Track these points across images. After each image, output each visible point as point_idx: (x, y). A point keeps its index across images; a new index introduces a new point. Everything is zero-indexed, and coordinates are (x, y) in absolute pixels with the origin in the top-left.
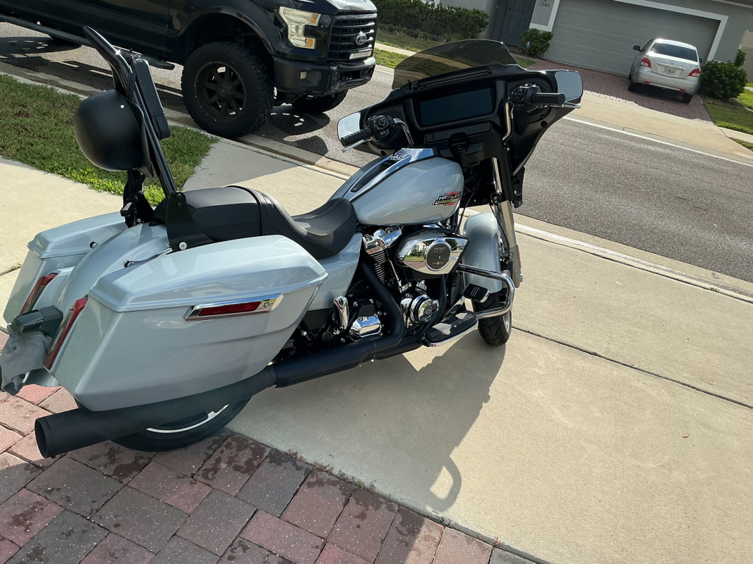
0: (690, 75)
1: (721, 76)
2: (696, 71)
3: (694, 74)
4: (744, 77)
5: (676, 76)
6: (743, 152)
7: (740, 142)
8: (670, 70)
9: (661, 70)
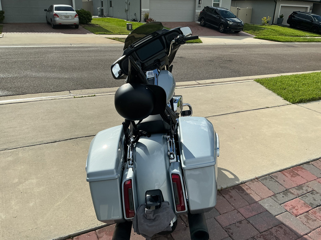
0: (75, 17)
1: (82, 15)
2: (76, 15)
3: (76, 16)
4: (90, 14)
5: (70, 19)
6: (114, 42)
7: (110, 38)
8: (67, 17)
9: (63, 18)
